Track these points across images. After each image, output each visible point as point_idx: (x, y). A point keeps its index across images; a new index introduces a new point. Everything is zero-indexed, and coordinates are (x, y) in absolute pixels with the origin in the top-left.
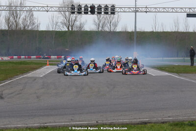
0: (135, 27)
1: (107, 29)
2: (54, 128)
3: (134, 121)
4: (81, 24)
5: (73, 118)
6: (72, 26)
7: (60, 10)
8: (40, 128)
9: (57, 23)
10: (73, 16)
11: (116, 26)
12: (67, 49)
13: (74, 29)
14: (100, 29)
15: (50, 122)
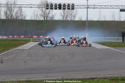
0: (87, 18)
1: (69, 19)
2: (35, 81)
3: (86, 77)
4: (52, 16)
5: (47, 76)
6: (47, 17)
7: (39, 7)
8: (26, 81)
9: (37, 15)
10: (47, 11)
11: (75, 17)
12: (44, 32)
13: (48, 19)
14: (65, 19)
15: (33, 78)
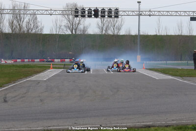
0: (139, 30)
1: (110, 32)
4: (84, 28)
5: (76, 122)
6: (76, 30)
7: (64, 13)
9: (60, 26)
10: (77, 20)
11: (119, 29)
12: (71, 53)
13: (78, 32)
14: (104, 32)
15: (54, 126)
